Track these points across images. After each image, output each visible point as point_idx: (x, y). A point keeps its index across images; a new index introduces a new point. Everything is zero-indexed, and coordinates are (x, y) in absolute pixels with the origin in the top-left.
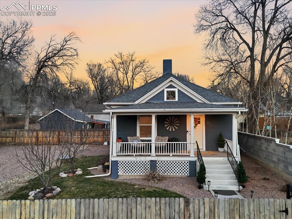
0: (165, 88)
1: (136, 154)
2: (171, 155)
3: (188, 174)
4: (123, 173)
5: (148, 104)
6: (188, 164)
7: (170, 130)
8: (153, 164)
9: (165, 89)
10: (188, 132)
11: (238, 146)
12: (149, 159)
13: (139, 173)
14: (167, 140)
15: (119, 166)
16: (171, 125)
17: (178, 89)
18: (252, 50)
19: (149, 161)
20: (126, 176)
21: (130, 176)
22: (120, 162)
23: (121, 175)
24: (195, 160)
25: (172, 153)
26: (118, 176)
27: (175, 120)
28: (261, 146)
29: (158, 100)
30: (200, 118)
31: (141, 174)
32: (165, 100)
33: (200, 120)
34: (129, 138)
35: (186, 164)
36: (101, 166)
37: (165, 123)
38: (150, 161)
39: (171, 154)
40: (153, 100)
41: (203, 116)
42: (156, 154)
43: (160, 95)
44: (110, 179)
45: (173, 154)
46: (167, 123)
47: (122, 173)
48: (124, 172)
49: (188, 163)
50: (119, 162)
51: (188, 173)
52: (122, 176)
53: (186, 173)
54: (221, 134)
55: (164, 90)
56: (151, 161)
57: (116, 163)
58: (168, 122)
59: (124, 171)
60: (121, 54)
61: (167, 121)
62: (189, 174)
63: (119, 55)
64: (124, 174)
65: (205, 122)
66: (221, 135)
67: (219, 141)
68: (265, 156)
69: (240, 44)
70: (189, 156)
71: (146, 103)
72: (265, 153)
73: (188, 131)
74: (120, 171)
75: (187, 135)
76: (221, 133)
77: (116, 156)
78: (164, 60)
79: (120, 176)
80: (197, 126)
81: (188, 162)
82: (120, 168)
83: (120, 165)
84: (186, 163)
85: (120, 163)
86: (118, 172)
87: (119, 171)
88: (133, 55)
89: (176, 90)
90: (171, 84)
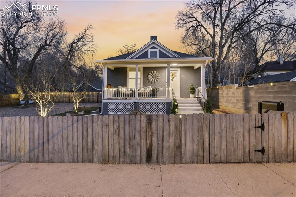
1: (122, 97)
7: (153, 82)
9: (149, 50)
10: (166, 83)
12: (133, 101)
13: (125, 113)
15: (109, 107)
16: (153, 78)
18: (213, 38)
19: (133, 103)
22: (110, 104)
23: (111, 114)
27: (157, 74)
28: (222, 94)
30: (176, 72)
33: (176, 74)
34: (119, 87)
35: (163, 105)
36: (99, 110)
39: (151, 97)
41: (178, 71)
42: (139, 97)
43: (145, 54)
45: (153, 97)
46: (151, 76)
48: (113, 112)
51: (165, 112)
53: (163, 112)
56: (135, 103)
57: (106, 104)
59: (113, 111)
60: (127, 46)
63: (125, 46)
64: (113, 113)
65: (180, 76)
66: (192, 85)
67: (191, 89)
68: (225, 100)
69: (205, 35)
75: (166, 85)
77: (107, 99)
78: (151, 37)
80: (173, 79)
81: (165, 104)
85: (110, 105)
86: (109, 112)
89: (158, 50)
90: (154, 46)
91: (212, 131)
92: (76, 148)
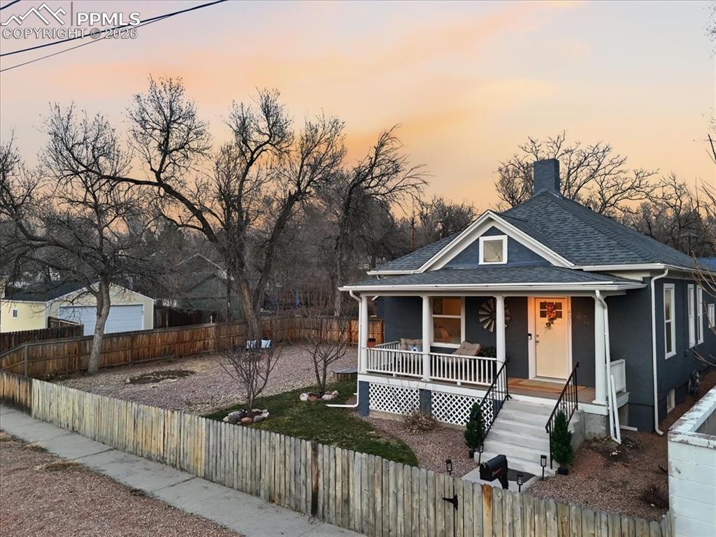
0: (482, 236)
2: (459, 384)
5: (447, 272)
7: (491, 330)
8: (424, 396)
9: (480, 238)
10: (529, 337)
12: (415, 385)
13: (401, 412)
14: (475, 352)
15: (370, 393)
16: (493, 319)
17: (508, 236)
19: (419, 390)
20: (380, 413)
21: (388, 415)
22: (372, 385)
23: (374, 411)
24: (503, 399)
25: (462, 379)
26: (368, 411)
29: (467, 261)
30: (561, 304)
32: (481, 262)
33: (561, 309)
37: (480, 313)
39: (459, 381)
40: (457, 263)
41: (567, 300)
42: (431, 377)
44: (355, 415)
45: (464, 381)
46: (486, 313)
47: (375, 406)
49: (491, 405)
50: (370, 385)
52: (375, 413)
55: (478, 240)
56: (422, 390)
57: (365, 385)
59: (378, 403)
61: (484, 310)
64: (379, 408)
65: (570, 315)
71: (443, 269)
73: (530, 335)
74: (372, 402)
75: (531, 343)
77: (366, 373)
79: (371, 413)
80: (552, 323)
82: (372, 396)
83: (372, 391)
84: (488, 403)
85: (372, 388)
86: (370, 404)
89: (504, 239)
90: (493, 227)
91: (386, 489)
92: (244, 472)
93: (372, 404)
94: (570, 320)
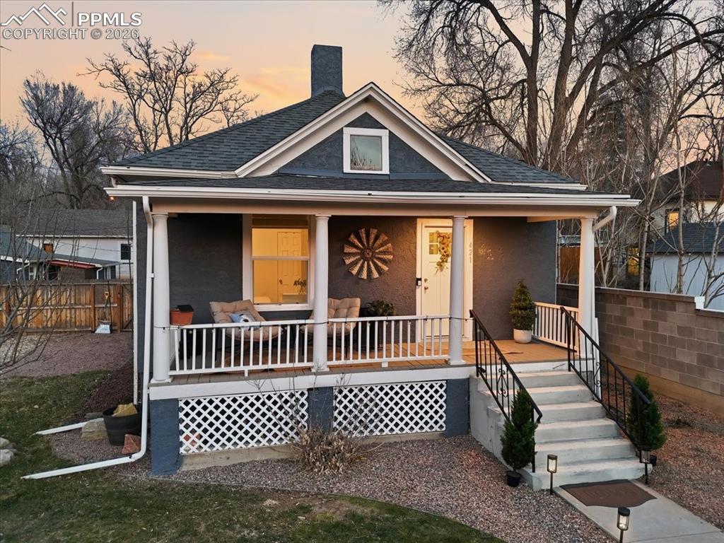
0: (346, 126)
1: (252, 367)
2: (385, 365)
3: (441, 427)
4: (200, 447)
5: (281, 179)
6: (441, 391)
7: (364, 275)
8: (321, 399)
9: (344, 129)
10: (419, 282)
11: (596, 321)
13: (264, 442)
14: (357, 310)
15: (182, 421)
16: (365, 259)
17: (390, 132)
19: (306, 392)
20: (213, 455)
21: (231, 455)
22: (187, 403)
23: (195, 455)
24: (468, 376)
25: (388, 355)
26: (179, 459)
27: (379, 242)
29: (321, 166)
31: (272, 444)
32: (347, 168)
34: (215, 306)
35: (436, 392)
36: (103, 419)
37: (347, 250)
38: (309, 390)
39: (385, 362)
40: (304, 167)
41: (467, 229)
42: (330, 363)
43: (329, 150)
44: (144, 477)
45: (393, 359)
46: (354, 250)
47: (197, 446)
48: (205, 442)
49: (444, 388)
50: (181, 404)
51: (441, 422)
52: (197, 460)
53: (436, 422)
54: (523, 287)
55: (340, 132)
56: (313, 390)
57: (168, 408)
58: (357, 247)
59: (205, 436)
61: (353, 245)
62: (444, 425)
64: (206, 447)
65: (472, 249)
66: (523, 291)
67: (517, 308)
69: (500, 46)
70: (446, 364)
71: (274, 175)
72: (641, 341)
73: (420, 279)
74: (187, 438)
76: (525, 283)
77: (169, 380)
78: (314, 46)
79: (186, 461)
81: (441, 386)
82: (187, 426)
83: (187, 415)
84: (436, 387)
85: (187, 409)
86: (181, 444)
87: (184, 441)
88: (188, 53)
89: (384, 134)
90: (366, 113)
93: (187, 444)
94: (472, 256)
